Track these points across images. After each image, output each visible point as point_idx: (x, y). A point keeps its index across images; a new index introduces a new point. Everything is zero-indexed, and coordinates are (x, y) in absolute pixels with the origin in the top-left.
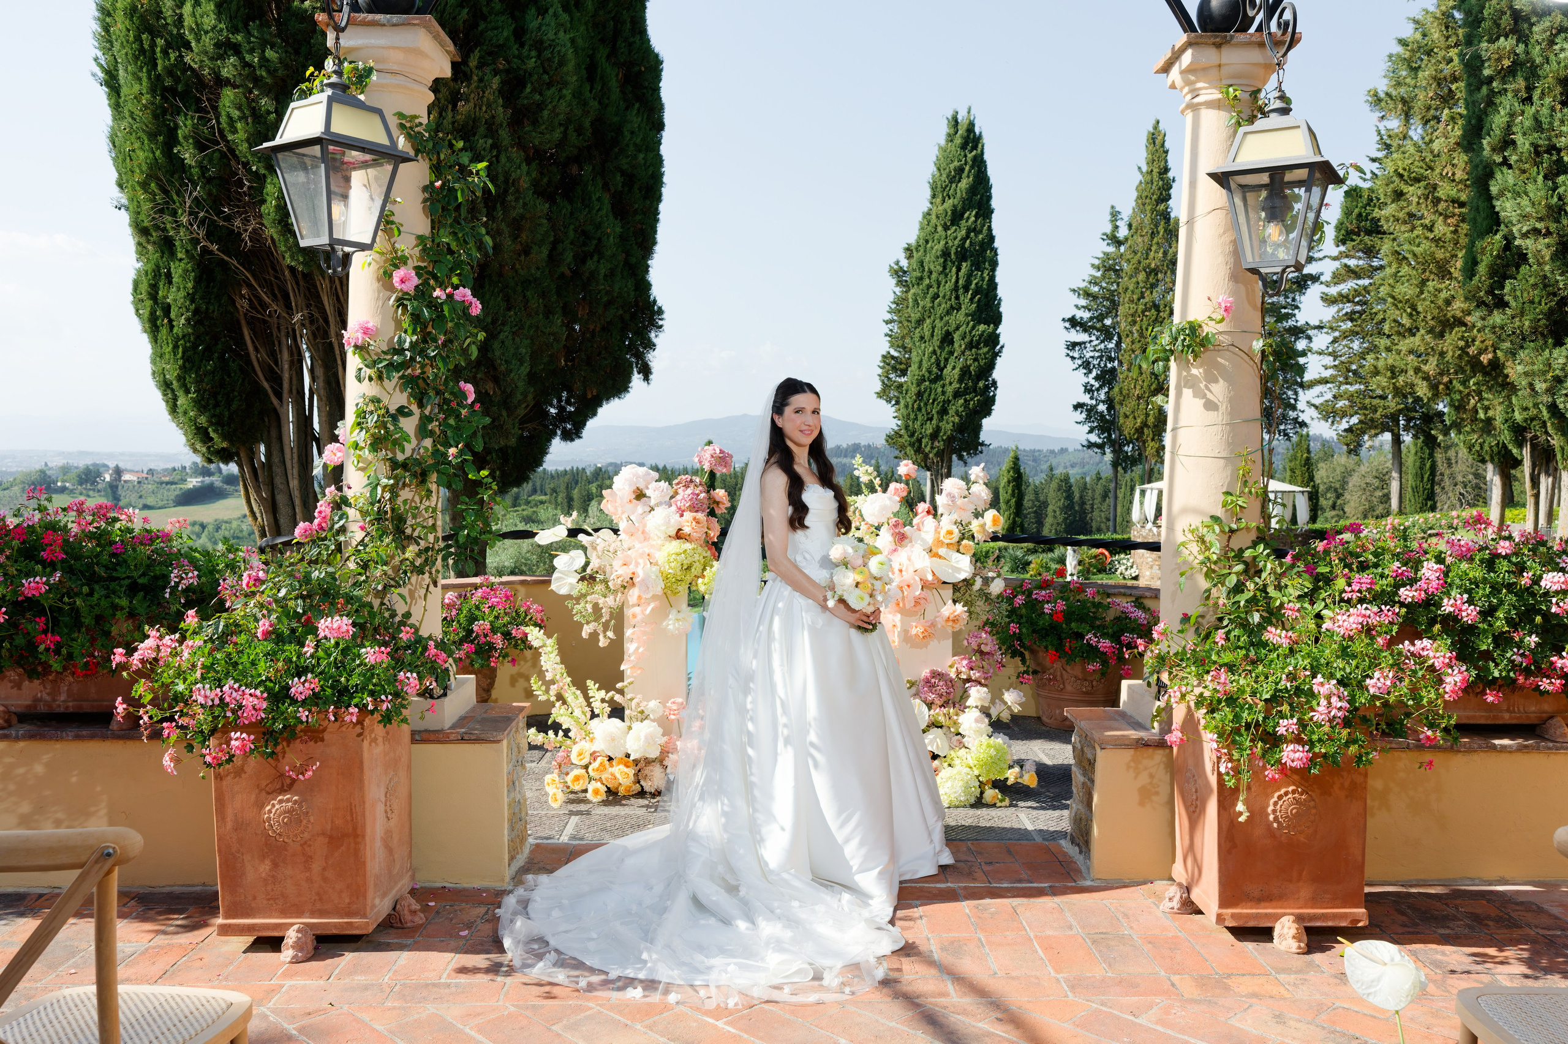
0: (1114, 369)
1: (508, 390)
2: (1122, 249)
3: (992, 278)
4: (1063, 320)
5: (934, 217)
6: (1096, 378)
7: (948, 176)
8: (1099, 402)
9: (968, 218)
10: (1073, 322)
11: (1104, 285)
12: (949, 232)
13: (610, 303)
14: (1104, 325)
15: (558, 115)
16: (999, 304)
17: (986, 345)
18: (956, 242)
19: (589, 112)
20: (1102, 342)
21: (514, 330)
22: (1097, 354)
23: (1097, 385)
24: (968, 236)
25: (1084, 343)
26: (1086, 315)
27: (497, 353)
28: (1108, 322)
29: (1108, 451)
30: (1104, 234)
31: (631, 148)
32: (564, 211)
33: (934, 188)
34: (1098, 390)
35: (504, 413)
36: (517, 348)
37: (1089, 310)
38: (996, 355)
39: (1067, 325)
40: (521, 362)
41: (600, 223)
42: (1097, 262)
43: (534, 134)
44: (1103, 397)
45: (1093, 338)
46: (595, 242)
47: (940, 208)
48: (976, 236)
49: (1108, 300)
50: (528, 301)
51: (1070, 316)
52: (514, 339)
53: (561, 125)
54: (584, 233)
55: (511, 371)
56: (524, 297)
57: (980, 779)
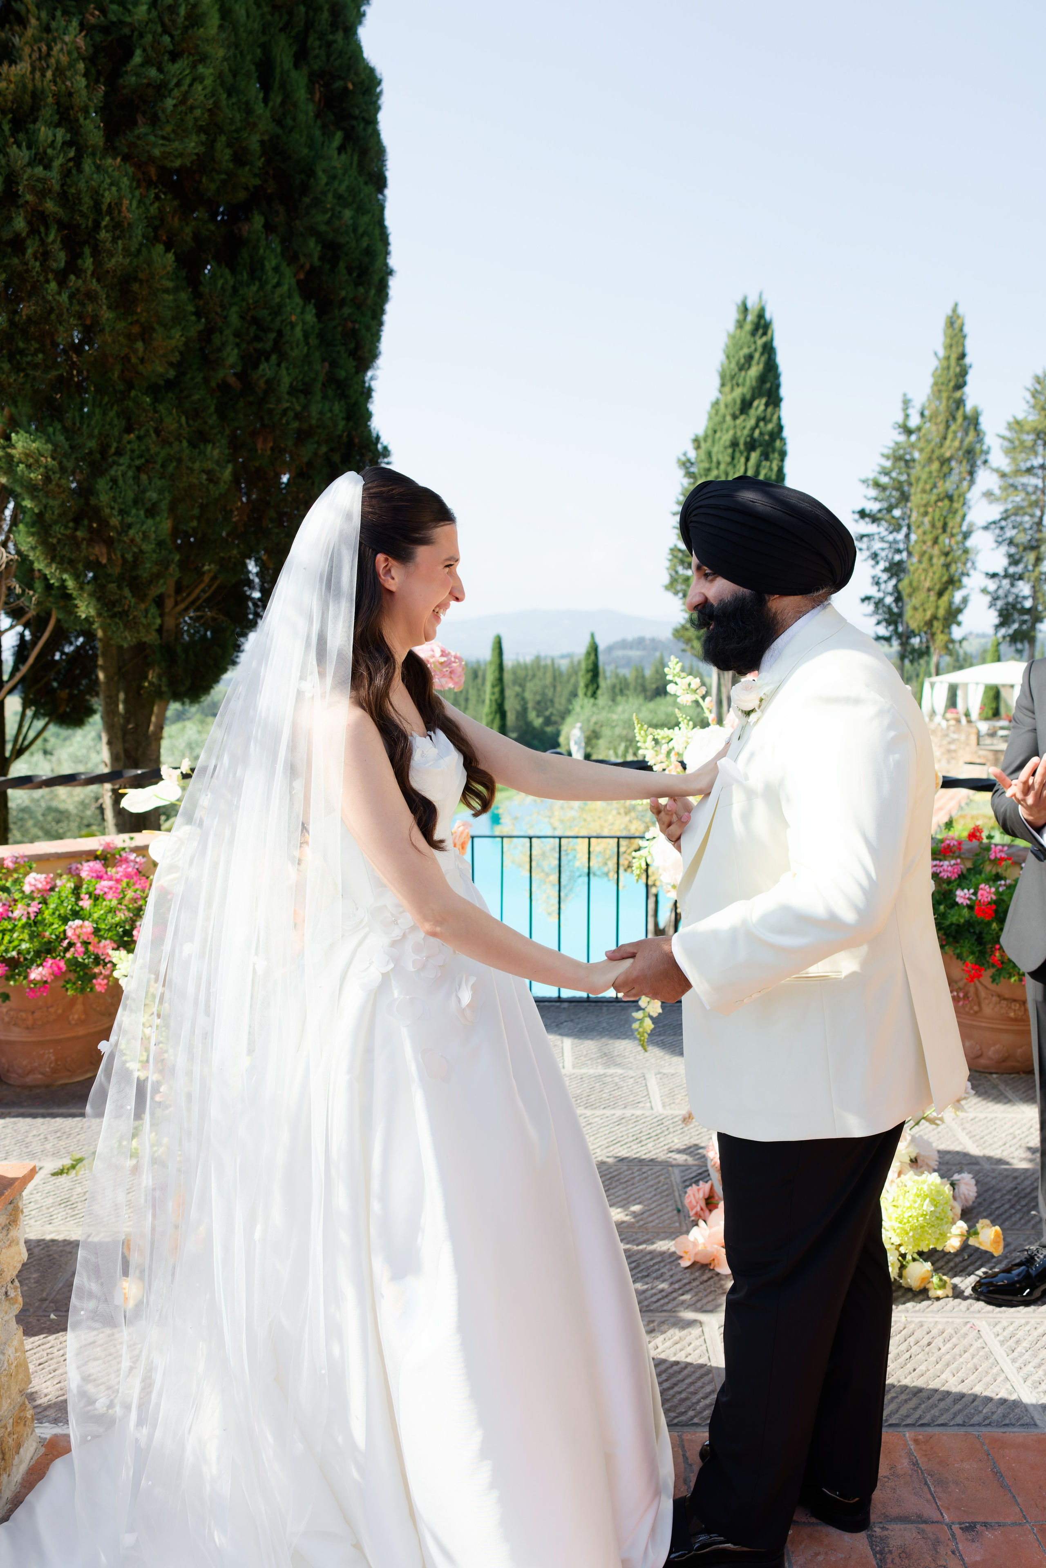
1: (129, 557)
2: (914, 438)
3: (780, 467)
4: (856, 512)
5: (722, 406)
6: (884, 570)
7: (737, 364)
8: (886, 594)
9: (758, 407)
11: (894, 475)
12: (738, 422)
13: (302, 436)
14: (893, 516)
15: (192, 109)
18: (745, 432)
19: (255, 124)
20: (891, 533)
21: (138, 462)
22: (885, 546)
23: (884, 577)
24: (757, 426)
25: (872, 534)
26: (875, 506)
27: (104, 498)
28: (897, 513)
29: (894, 643)
30: (895, 423)
31: (330, 196)
32: (220, 283)
33: (722, 377)
34: (885, 582)
35: (127, 592)
36: (144, 492)
37: (879, 501)
39: (859, 517)
40: (151, 512)
41: (280, 306)
42: (887, 452)
43: (152, 138)
45: (882, 529)
46: (272, 336)
47: (729, 397)
48: (765, 425)
49: (898, 490)
50: (162, 421)
51: (859, 508)
52: (136, 478)
53: (200, 130)
54: (255, 321)
55: (130, 526)
56: (155, 411)
57: (903, 1250)
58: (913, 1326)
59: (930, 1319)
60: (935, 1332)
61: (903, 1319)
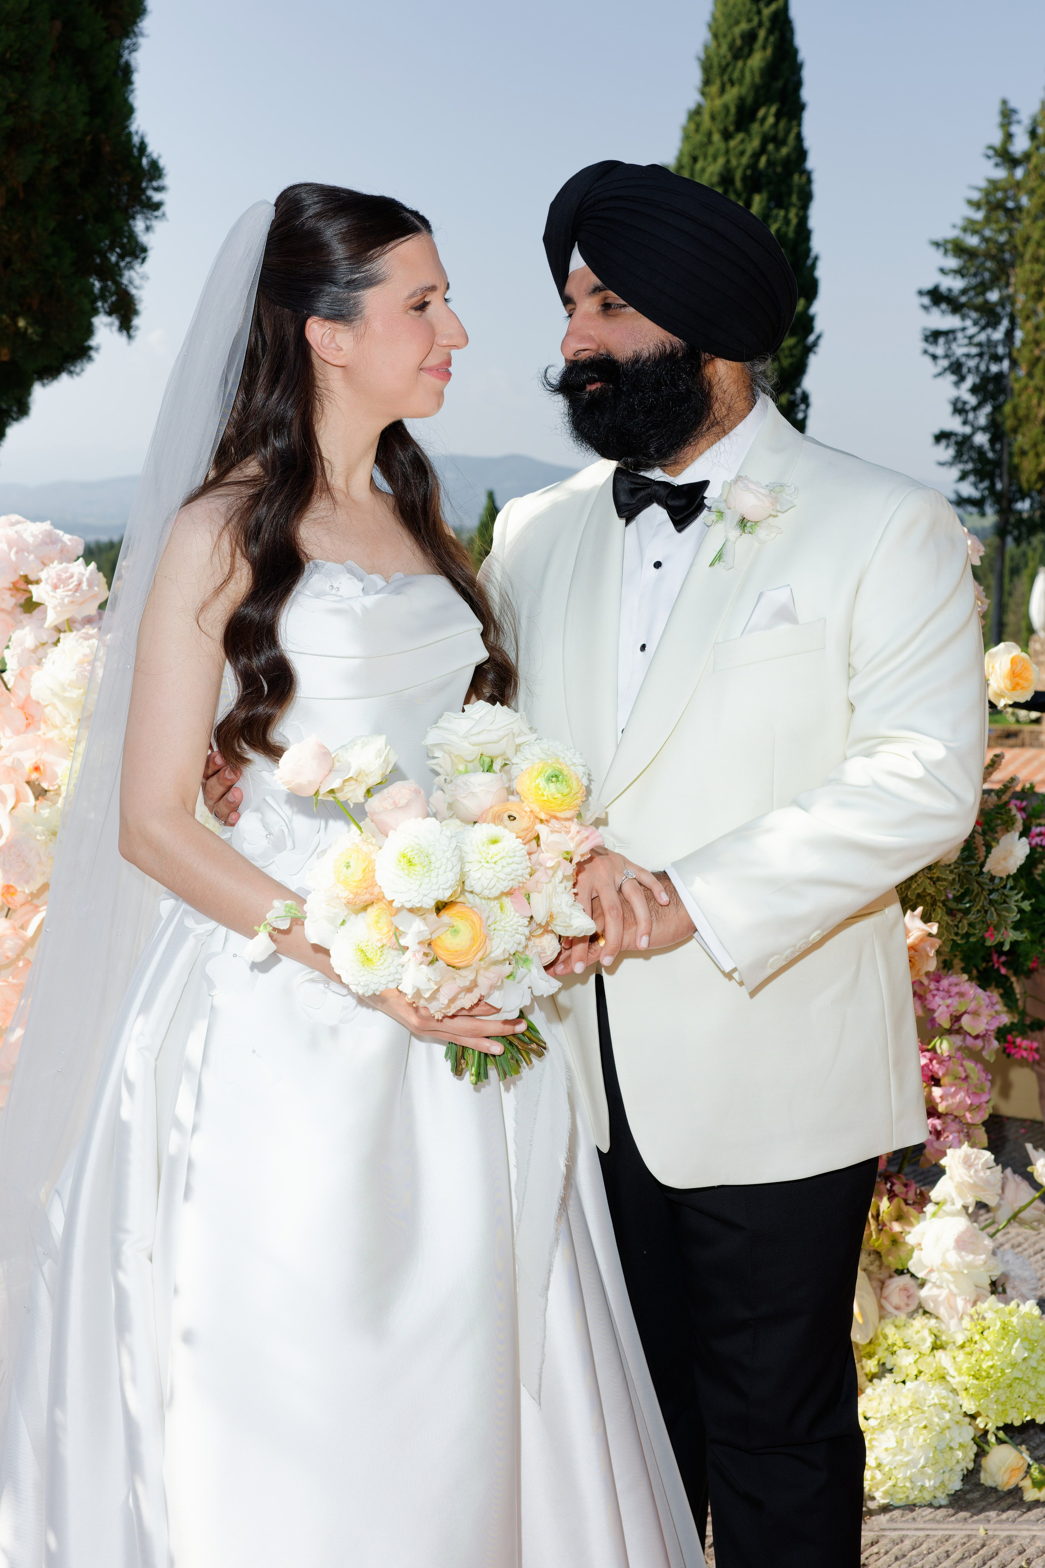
0: (1000, 376)
2: (1019, 173)
3: (803, 220)
4: (921, 293)
5: (706, 117)
6: (974, 390)
7: (731, 47)
8: (975, 430)
9: (764, 119)
10: (937, 297)
11: (988, 233)
12: (732, 143)
14: (986, 302)
16: (813, 266)
17: (792, 334)
18: (745, 160)
20: (983, 328)
22: (974, 350)
23: (972, 400)
24: (763, 150)
25: (952, 332)
26: (956, 284)
28: (993, 296)
29: (989, 510)
30: (991, 147)
33: (707, 68)
34: (975, 409)
37: (963, 276)
38: (809, 349)
39: (926, 301)
42: (976, 196)
44: (982, 421)
45: (968, 323)
47: (718, 102)
48: (777, 149)
49: (993, 258)
51: (928, 285)
57: (980, 1422)
58: (997, 1542)
59: (1025, 1533)
60: (1030, 1551)
61: (982, 1532)
